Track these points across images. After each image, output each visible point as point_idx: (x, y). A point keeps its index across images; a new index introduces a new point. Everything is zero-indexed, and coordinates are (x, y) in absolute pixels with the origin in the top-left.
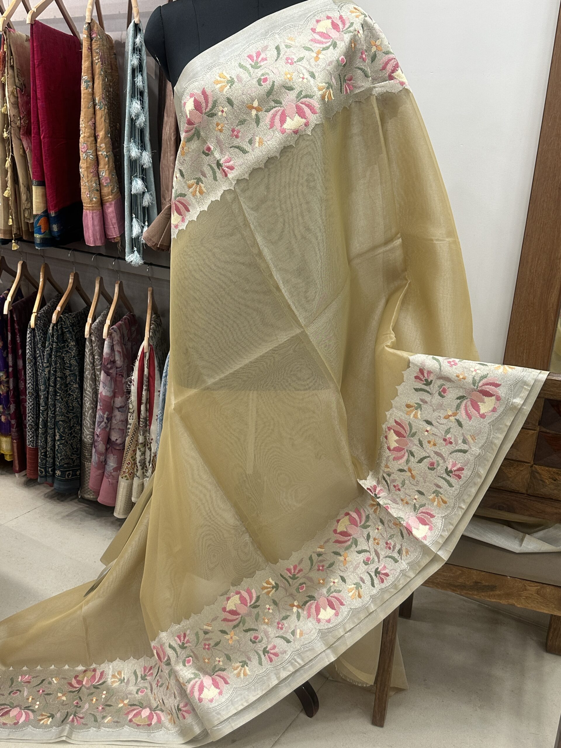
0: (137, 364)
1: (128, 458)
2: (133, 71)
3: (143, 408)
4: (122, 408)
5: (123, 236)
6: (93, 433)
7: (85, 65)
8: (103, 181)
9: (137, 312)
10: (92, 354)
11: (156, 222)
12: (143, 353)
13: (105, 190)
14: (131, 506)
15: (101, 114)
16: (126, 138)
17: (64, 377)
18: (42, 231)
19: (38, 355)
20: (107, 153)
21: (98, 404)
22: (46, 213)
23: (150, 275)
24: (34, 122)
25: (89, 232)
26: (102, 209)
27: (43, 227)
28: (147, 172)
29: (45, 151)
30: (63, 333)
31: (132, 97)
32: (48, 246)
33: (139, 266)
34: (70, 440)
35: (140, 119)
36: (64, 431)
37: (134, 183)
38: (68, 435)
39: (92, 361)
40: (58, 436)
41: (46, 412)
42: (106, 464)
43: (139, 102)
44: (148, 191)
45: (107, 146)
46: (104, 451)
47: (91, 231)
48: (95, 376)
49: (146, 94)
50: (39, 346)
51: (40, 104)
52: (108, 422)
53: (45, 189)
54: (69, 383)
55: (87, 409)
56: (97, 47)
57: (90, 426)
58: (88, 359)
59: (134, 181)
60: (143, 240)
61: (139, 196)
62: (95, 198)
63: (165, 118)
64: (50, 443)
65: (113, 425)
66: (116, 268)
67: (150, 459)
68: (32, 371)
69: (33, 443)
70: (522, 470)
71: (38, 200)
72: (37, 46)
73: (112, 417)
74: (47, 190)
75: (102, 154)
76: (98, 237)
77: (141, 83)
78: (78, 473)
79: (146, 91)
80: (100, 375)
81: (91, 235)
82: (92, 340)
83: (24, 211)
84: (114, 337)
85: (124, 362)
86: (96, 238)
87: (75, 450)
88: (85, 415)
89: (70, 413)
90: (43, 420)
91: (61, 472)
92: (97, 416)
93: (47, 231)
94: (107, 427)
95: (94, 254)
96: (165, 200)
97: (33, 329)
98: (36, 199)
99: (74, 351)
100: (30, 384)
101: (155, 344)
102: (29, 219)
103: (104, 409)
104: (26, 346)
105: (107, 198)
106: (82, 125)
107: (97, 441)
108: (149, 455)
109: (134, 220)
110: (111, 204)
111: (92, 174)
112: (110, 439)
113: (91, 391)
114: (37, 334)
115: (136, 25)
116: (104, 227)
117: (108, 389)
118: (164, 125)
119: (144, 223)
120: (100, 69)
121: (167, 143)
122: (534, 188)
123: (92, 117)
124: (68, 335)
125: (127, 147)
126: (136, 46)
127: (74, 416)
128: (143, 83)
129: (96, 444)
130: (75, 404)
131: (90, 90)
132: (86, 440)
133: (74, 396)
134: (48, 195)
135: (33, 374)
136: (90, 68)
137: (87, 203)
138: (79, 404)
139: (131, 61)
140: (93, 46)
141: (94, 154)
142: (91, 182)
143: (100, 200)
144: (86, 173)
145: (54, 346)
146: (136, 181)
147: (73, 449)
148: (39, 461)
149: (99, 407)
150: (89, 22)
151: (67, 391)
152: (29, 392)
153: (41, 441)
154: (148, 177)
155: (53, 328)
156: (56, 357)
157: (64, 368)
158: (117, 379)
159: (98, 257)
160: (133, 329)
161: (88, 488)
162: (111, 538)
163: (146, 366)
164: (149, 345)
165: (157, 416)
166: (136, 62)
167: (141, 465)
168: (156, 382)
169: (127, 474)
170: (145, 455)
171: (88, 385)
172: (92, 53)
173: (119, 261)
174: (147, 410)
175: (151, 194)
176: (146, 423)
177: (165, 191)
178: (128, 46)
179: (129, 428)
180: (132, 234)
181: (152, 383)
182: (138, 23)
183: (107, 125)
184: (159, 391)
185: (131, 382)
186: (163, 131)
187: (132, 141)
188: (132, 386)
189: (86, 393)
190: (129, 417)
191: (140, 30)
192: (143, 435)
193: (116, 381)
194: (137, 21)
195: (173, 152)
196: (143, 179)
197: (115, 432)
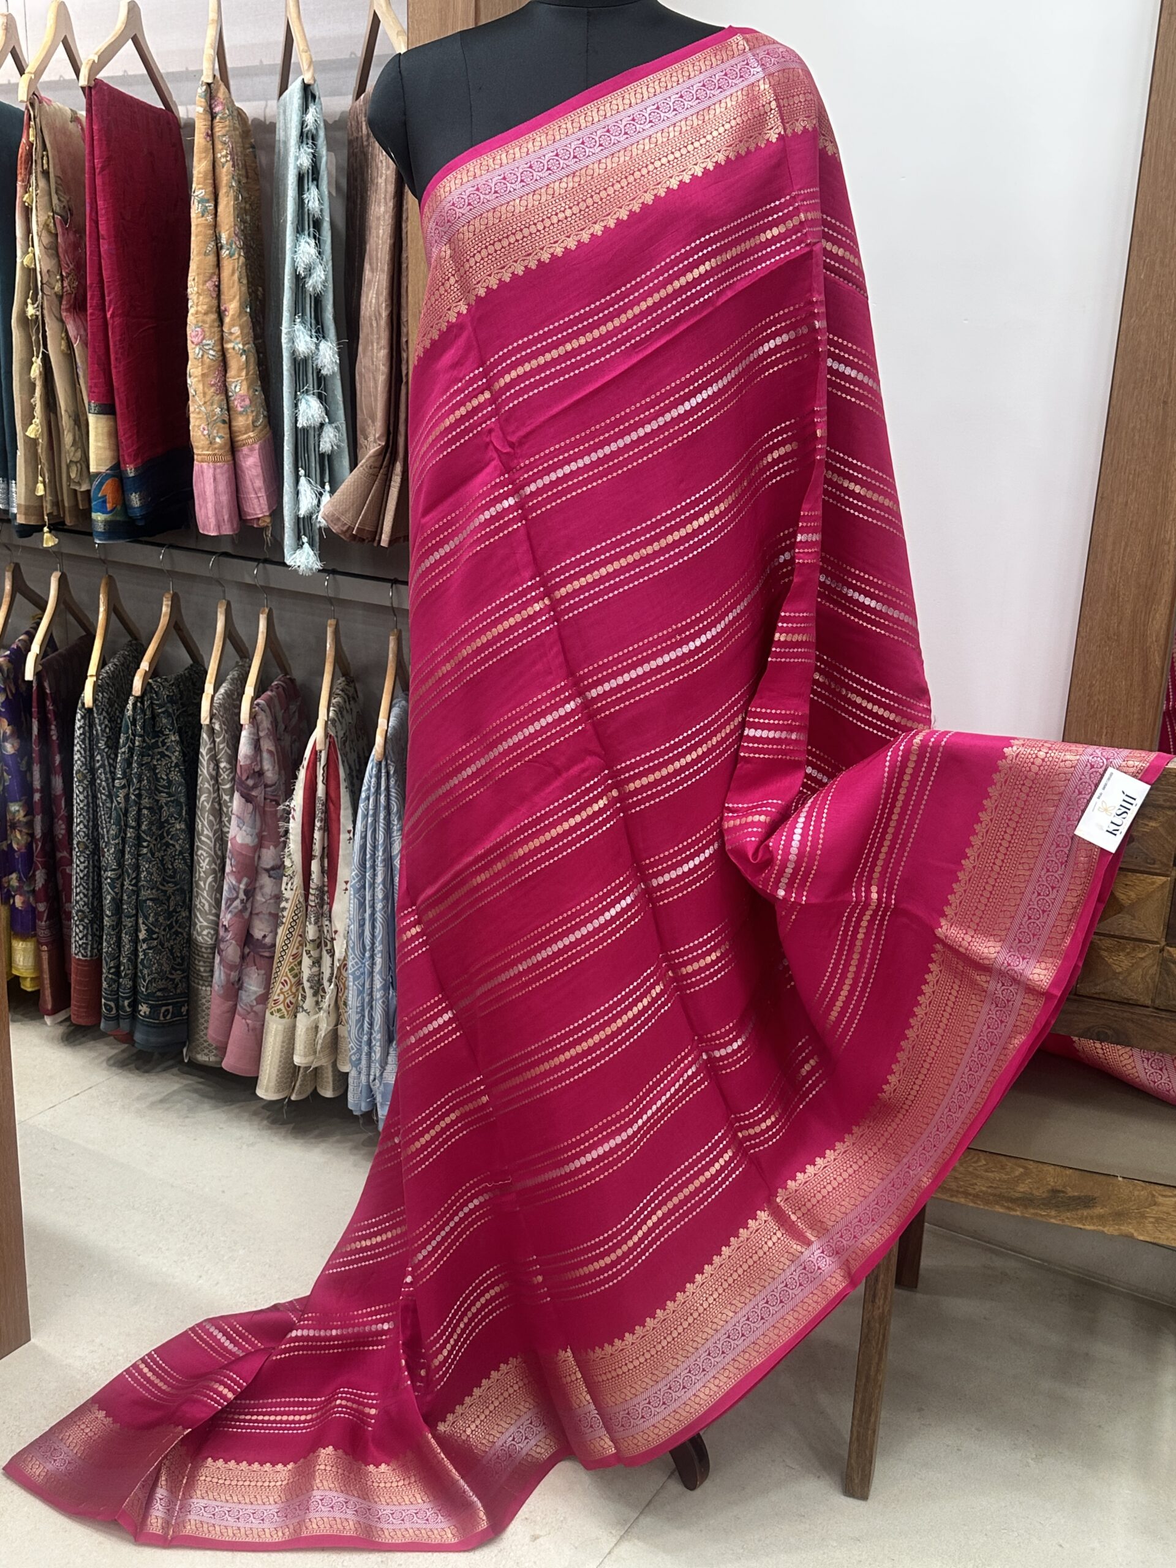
0: (302, 774)
1: (283, 972)
2: (301, 178)
3: (315, 866)
4: (278, 870)
5: (277, 512)
6: (216, 924)
7: (199, 167)
8: (237, 405)
9: (298, 674)
10: (215, 759)
11: (350, 480)
12: (315, 753)
13: (241, 422)
14: (290, 1072)
15: (233, 266)
16: (286, 315)
17: (155, 809)
18: (109, 506)
19: (98, 765)
20: (244, 345)
21: (228, 861)
22: (117, 470)
23: (331, 594)
24: (92, 284)
25: (205, 507)
26: (234, 459)
27: (109, 498)
28: (329, 383)
29: (114, 343)
30: (154, 717)
31: (298, 232)
32: (119, 538)
33: (314, 574)
34: (168, 941)
35: (314, 275)
36: (157, 920)
37: (302, 406)
38: (164, 930)
39: (214, 773)
40: (143, 932)
41: (119, 882)
42: (241, 988)
43: (312, 242)
44: (330, 422)
45: (245, 331)
46: (238, 960)
47: (210, 506)
48: (220, 804)
49: (326, 226)
50: (102, 745)
51: (104, 247)
52: (248, 899)
53: (115, 421)
54: (167, 821)
55: (202, 874)
56: (224, 131)
57: (210, 910)
58: (205, 770)
59: (303, 401)
60: (321, 521)
61: (311, 432)
62: (221, 437)
63: (367, 274)
64: (127, 947)
65: (256, 905)
66: (260, 582)
67: (332, 973)
68: (87, 797)
69: (85, 949)
70: (1142, 959)
71: (100, 444)
72: (100, 131)
73: (255, 889)
74: (119, 422)
75: (234, 348)
76: (226, 517)
77: (317, 203)
78: (184, 1009)
79: (327, 219)
80: (231, 800)
81: (211, 513)
82: (213, 729)
83: (68, 467)
84: (262, 722)
85: (280, 774)
86: (220, 519)
87: (179, 960)
88: (198, 886)
89: (168, 882)
90: (113, 899)
91: (151, 1007)
92: (226, 887)
93: (119, 507)
94: (245, 909)
95: (213, 553)
96: (366, 439)
97: (90, 711)
98: (96, 441)
99: (177, 754)
100: (82, 826)
101: (340, 734)
102: (79, 484)
103: (239, 873)
104: (73, 745)
106: (193, 288)
107: (223, 940)
108: (329, 963)
109: (303, 480)
110: (252, 450)
111: (213, 389)
112: (252, 936)
113: (211, 835)
114: (97, 721)
115: (306, 89)
116: (237, 497)
117: (249, 830)
118: (364, 289)
119: (323, 486)
120: (230, 176)
121: (371, 325)
123: (214, 274)
124: (164, 721)
125: (289, 333)
126: (305, 130)
127: (178, 890)
128: (321, 204)
129: (222, 946)
130: (179, 864)
131: (210, 218)
132: (200, 938)
133: (177, 847)
134: (121, 433)
135: (88, 805)
136: (210, 175)
137: (203, 448)
138: (186, 863)
139: (297, 158)
140: (217, 129)
141: (218, 348)
142: (212, 404)
143: (229, 442)
144: (200, 386)
145: (137, 743)
146: (307, 401)
147: (174, 959)
148: (105, 985)
149: (228, 869)
150: (210, 81)
151: (162, 837)
152: (78, 843)
153: (108, 942)
154: (330, 392)
155: (134, 705)
156: (140, 765)
157: (157, 789)
158: (267, 809)
159: (221, 558)
160: (293, 708)
161: (206, 1041)
162: (253, 1144)
163: (320, 779)
164: (327, 735)
165: (346, 882)
166: (306, 162)
167: (311, 987)
168: (342, 812)
169: (281, 1007)
170: (320, 966)
171: (206, 823)
172: (213, 144)
173: (268, 566)
174: (323, 872)
175: (336, 428)
176: (322, 899)
177: (366, 420)
178: (286, 129)
179: (284, 909)
180: (299, 509)
181: (333, 816)
182: (311, 82)
183: (244, 289)
184: (349, 832)
185: (289, 813)
186: (363, 300)
187: (298, 320)
188: (291, 820)
189: (200, 840)
190: (284, 886)
191: (314, 97)
192: (316, 923)
193: (263, 814)
194: (308, 78)
195: (384, 341)
196: (320, 397)
197: (261, 920)
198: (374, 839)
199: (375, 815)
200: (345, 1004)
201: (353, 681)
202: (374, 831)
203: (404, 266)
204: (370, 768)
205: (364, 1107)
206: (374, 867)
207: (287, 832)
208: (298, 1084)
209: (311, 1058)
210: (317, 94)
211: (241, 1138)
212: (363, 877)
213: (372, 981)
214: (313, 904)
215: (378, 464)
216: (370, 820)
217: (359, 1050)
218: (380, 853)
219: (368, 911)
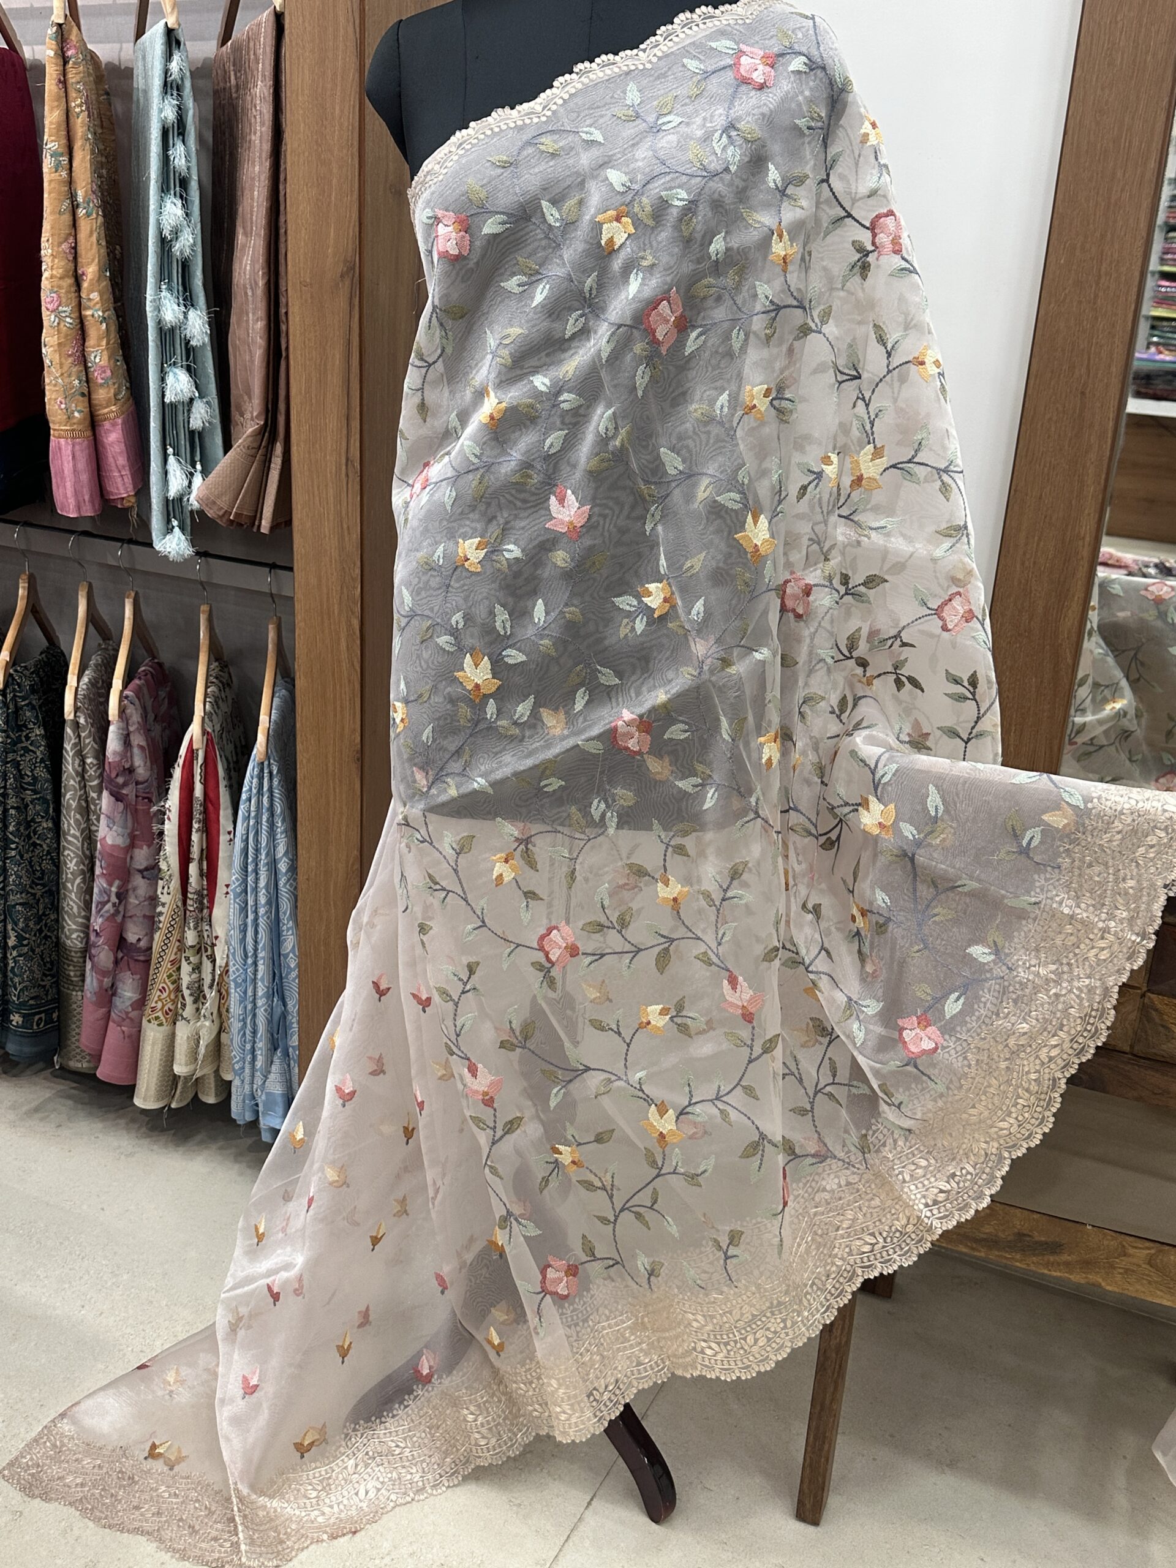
0: (177, 773)
1: (161, 977)
2: (165, 133)
3: (193, 869)
4: (152, 872)
5: (143, 492)
6: (86, 928)
7: (51, 117)
8: (98, 377)
9: (166, 656)
10: (80, 755)
11: (225, 464)
12: (191, 751)
13: (102, 395)
14: (171, 1081)
15: (90, 227)
16: (151, 281)
17: (22, 808)
20: (104, 312)
21: (98, 863)
23: (203, 578)
25: (65, 487)
26: (94, 434)
28: (199, 355)
30: (17, 710)
31: (163, 191)
33: (185, 560)
34: (38, 946)
35: (181, 238)
36: (27, 926)
37: (170, 379)
38: (35, 935)
39: (80, 769)
40: (13, 938)
42: (114, 994)
43: (179, 203)
44: (201, 397)
45: (105, 297)
46: (111, 966)
47: (69, 485)
48: (87, 801)
49: (194, 185)
52: (120, 903)
54: (33, 820)
55: (69, 876)
56: (78, 78)
57: (79, 913)
58: (70, 766)
59: (171, 374)
60: (193, 503)
61: (180, 408)
62: (79, 412)
63: (240, 238)
65: (130, 907)
66: (125, 564)
67: (213, 980)
73: (127, 891)
75: (93, 316)
76: (87, 498)
77: (183, 160)
78: (55, 1015)
79: (195, 177)
80: (100, 797)
81: (69, 493)
82: (78, 723)
84: (131, 716)
85: (152, 769)
86: (81, 499)
87: (48, 965)
88: (65, 888)
89: (37, 885)
91: (24, 1016)
92: (96, 890)
94: (117, 912)
95: (72, 532)
96: (242, 415)
99: (42, 748)
101: (218, 728)
103: (110, 875)
105: (106, 410)
106: (47, 250)
107: (94, 945)
108: (210, 970)
109: (172, 460)
110: (114, 425)
111: (70, 360)
112: (125, 940)
113: (78, 834)
115: (169, 32)
116: (99, 476)
117: (120, 830)
118: (237, 253)
119: (194, 467)
120: (85, 128)
121: (246, 293)
122: (1029, 392)
123: (70, 234)
124: (28, 714)
125: (154, 301)
126: (169, 79)
127: (46, 892)
128: (187, 161)
129: (93, 951)
130: (46, 865)
131: (64, 174)
132: (69, 942)
133: (44, 847)
136: (64, 126)
137: (60, 424)
138: (52, 864)
139: (161, 111)
140: (70, 75)
141: (76, 315)
142: (70, 376)
143: (89, 416)
144: (57, 357)
145: (1, 740)
146: (175, 374)
147: (45, 964)
149: (98, 871)
150: (61, 21)
151: (29, 837)
154: (200, 365)
156: (5, 762)
157: (22, 787)
158: (140, 807)
159: (82, 538)
160: (162, 694)
161: (78, 1047)
162: (132, 1155)
163: (197, 778)
164: (204, 732)
165: (227, 886)
166: (170, 114)
167: (191, 995)
168: (221, 812)
169: (160, 1014)
170: (200, 972)
171: (72, 822)
172: (66, 92)
173: (133, 547)
174: (201, 875)
175: (207, 403)
176: (202, 903)
177: (242, 396)
178: (146, 77)
179: (161, 914)
180: (168, 491)
181: (212, 816)
182: (176, 26)
183: (103, 251)
184: (229, 833)
185: (165, 814)
186: (236, 266)
187: (164, 287)
188: (167, 822)
189: (66, 840)
190: (159, 890)
191: (178, 43)
192: (195, 928)
193: (135, 812)
194: (172, 22)
195: (261, 312)
196: (189, 369)
197: (135, 922)
198: (257, 841)
199: (258, 818)
200: (227, 1011)
201: (226, 666)
202: (257, 833)
203: (282, 231)
204: (251, 769)
205: (249, 1117)
206: (256, 871)
207: (161, 833)
208: (178, 1092)
209: (192, 1067)
210: (182, 40)
211: (119, 1147)
212: (245, 881)
213: (255, 988)
214: (191, 909)
215: (256, 445)
216: (252, 823)
217: (243, 1060)
218: (263, 857)
219: (251, 917)
